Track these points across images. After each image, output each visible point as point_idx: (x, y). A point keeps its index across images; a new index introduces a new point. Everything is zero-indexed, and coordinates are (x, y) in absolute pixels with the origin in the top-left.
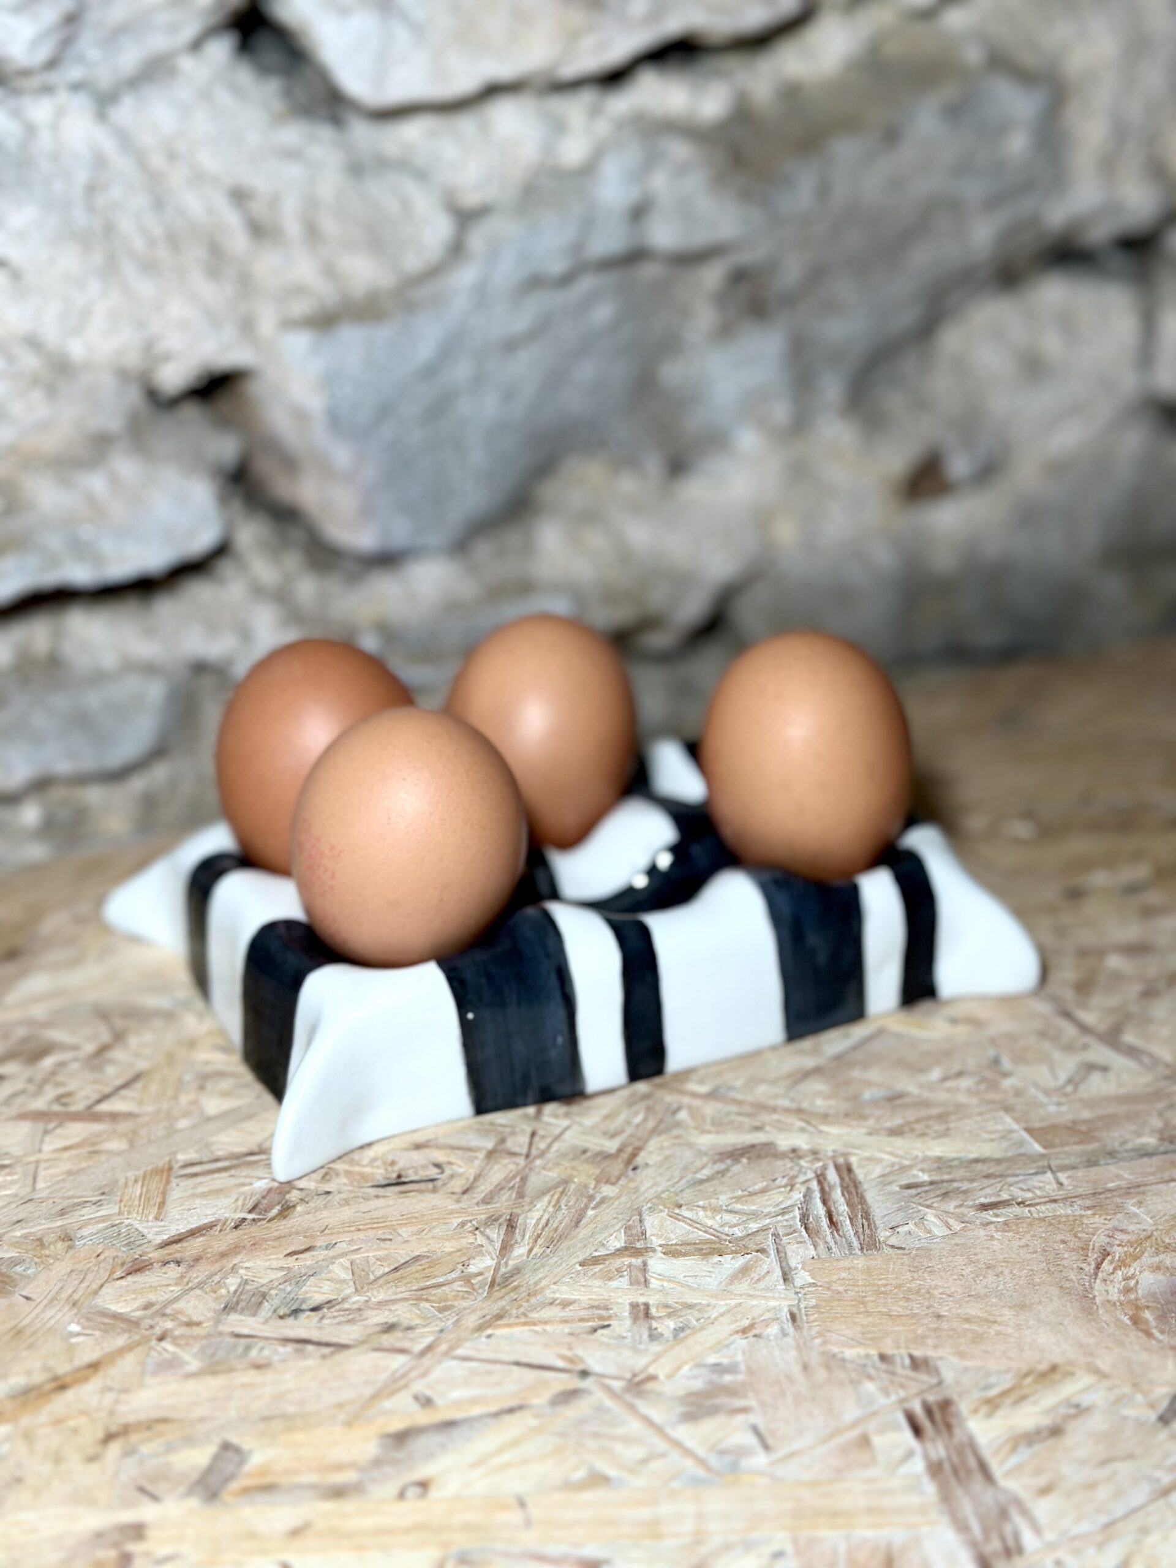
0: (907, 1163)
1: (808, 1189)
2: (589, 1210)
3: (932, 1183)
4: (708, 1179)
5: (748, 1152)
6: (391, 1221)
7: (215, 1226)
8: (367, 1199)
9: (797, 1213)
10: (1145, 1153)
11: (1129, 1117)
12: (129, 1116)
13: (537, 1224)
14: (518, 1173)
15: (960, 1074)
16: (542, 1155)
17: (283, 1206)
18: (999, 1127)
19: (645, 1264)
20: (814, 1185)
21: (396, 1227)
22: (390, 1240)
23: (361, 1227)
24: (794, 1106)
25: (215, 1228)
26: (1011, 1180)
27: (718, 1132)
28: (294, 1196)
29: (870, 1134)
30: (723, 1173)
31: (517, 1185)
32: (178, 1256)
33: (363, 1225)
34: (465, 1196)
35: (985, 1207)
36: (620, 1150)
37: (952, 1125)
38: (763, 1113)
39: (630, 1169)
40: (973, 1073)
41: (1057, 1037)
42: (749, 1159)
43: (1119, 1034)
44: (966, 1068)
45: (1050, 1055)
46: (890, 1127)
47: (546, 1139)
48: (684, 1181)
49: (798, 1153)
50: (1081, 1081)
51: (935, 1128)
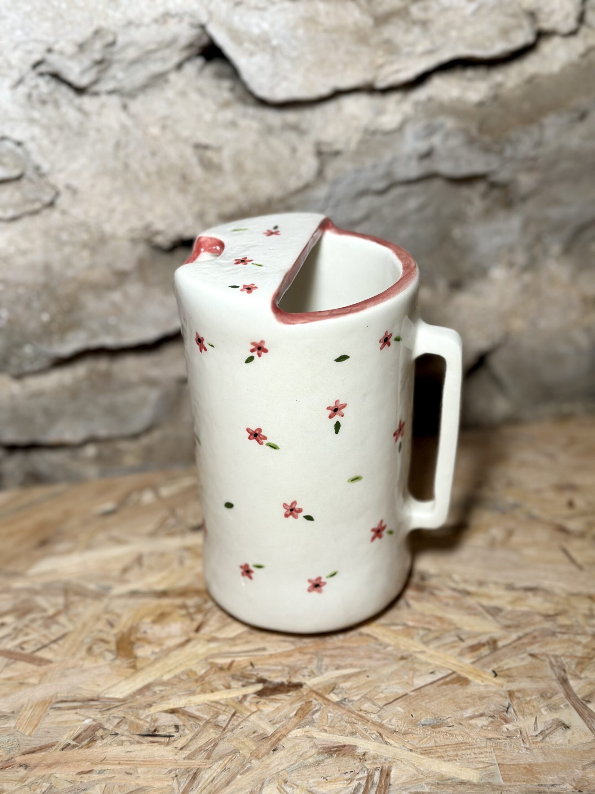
0: (421, 776)
1: (359, 784)
2: (238, 775)
4: (310, 766)
5: (340, 750)
6: (137, 761)
7: (54, 745)
8: (132, 743)
11: (564, 767)
12: (49, 662)
13: (208, 779)
14: (215, 739)
15: (482, 715)
16: (233, 730)
17: (91, 739)
18: (486, 760)
20: (363, 782)
21: (138, 766)
22: (131, 774)
23: (122, 762)
24: (380, 721)
25: (53, 747)
27: (330, 732)
28: (100, 733)
29: (411, 750)
30: (318, 763)
31: (210, 749)
32: (28, 762)
33: (123, 760)
34: (181, 751)
36: (273, 735)
37: (459, 753)
38: (360, 723)
39: (272, 750)
40: (490, 715)
41: (550, 698)
42: (338, 755)
43: (589, 702)
44: (487, 711)
45: (539, 711)
46: (424, 748)
47: (239, 719)
48: (297, 764)
49: (366, 757)
50: (549, 733)
51: (448, 753)
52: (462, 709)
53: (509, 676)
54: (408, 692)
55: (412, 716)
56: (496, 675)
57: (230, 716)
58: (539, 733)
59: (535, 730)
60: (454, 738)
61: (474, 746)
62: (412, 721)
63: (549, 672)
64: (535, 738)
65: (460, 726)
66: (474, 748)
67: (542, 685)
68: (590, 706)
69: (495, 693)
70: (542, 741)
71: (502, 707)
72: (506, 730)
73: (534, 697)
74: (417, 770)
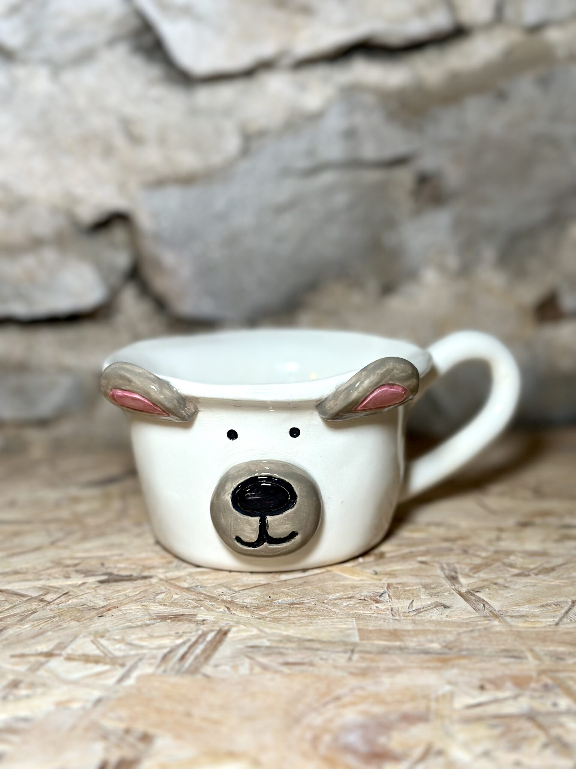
0: (263, 635)
1: (189, 640)
2: (50, 632)
3: (268, 648)
4: (137, 627)
5: (176, 618)
9: (166, 651)
10: (426, 652)
11: (436, 632)
13: (13, 634)
14: (35, 609)
15: (350, 598)
16: (59, 604)
18: (345, 626)
19: (47, 662)
20: (193, 639)
26: (320, 653)
27: (170, 606)
29: (259, 618)
30: (147, 625)
31: (27, 615)
35: (287, 664)
36: (103, 607)
37: (314, 621)
38: (208, 600)
39: (98, 616)
40: (360, 598)
41: (434, 588)
42: (173, 621)
43: (478, 592)
44: (356, 596)
45: (419, 596)
46: (274, 617)
47: (70, 597)
48: (122, 626)
49: (204, 622)
50: (424, 611)
51: (303, 621)
52: (328, 593)
53: (391, 574)
54: (271, 582)
55: (270, 597)
56: (376, 573)
57: (61, 594)
58: (414, 610)
59: (409, 608)
60: (312, 611)
61: (333, 617)
62: (268, 601)
63: (439, 572)
64: (407, 613)
65: (323, 605)
66: (333, 618)
67: (428, 581)
68: (477, 594)
69: (370, 584)
70: (414, 615)
71: (375, 593)
72: (375, 608)
73: (415, 587)
74: (261, 631)
